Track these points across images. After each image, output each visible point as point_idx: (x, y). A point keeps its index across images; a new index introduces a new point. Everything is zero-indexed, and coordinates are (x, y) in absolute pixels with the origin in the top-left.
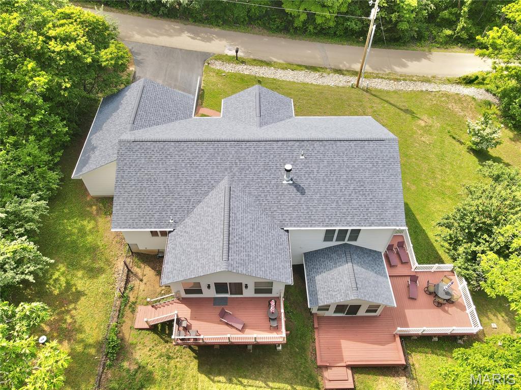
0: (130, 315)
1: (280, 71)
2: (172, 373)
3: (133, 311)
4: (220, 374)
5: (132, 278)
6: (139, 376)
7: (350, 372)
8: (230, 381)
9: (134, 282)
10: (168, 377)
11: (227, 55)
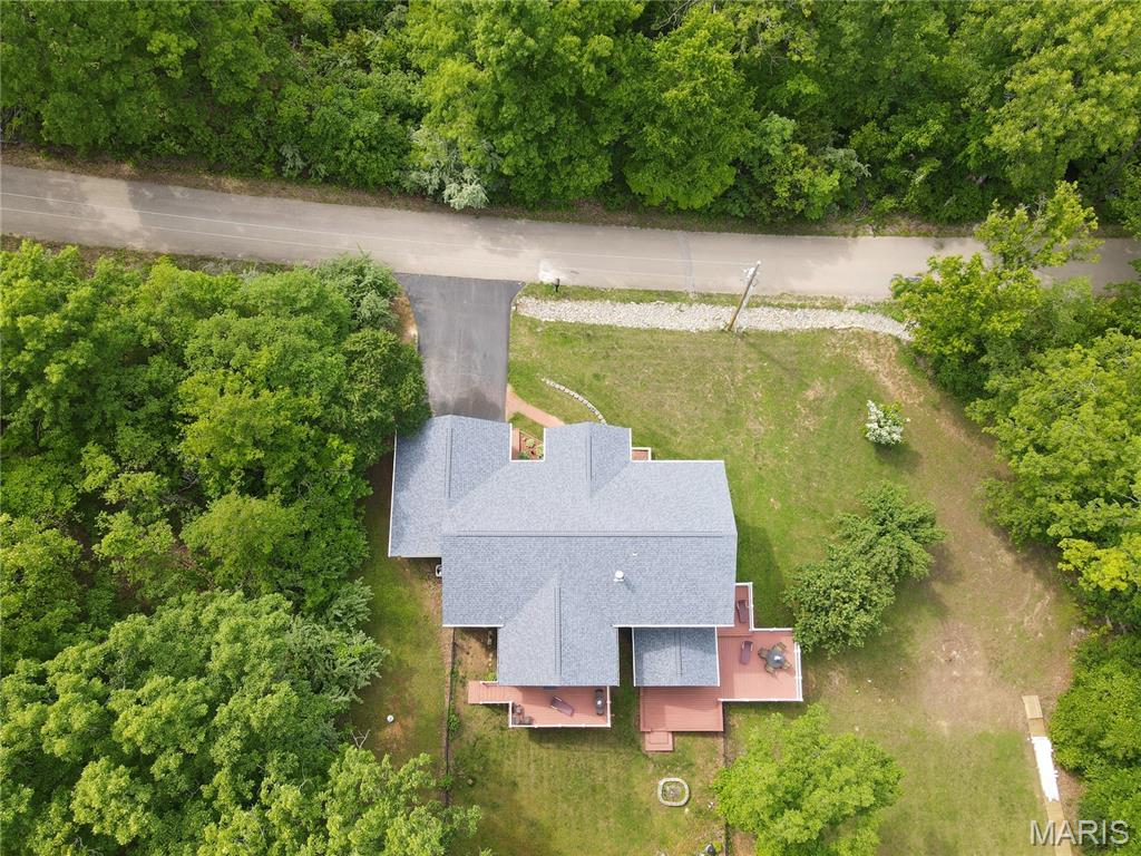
0: (462, 690)
1: (619, 307)
2: (507, 743)
3: (464, 685)
4: (548, 742)
5: (458, 652)
6: (479, 745)
7: (670, 735)
8: (559, 747)
9: (461, 655)
10: (503, 746)
11: (542, 282)
